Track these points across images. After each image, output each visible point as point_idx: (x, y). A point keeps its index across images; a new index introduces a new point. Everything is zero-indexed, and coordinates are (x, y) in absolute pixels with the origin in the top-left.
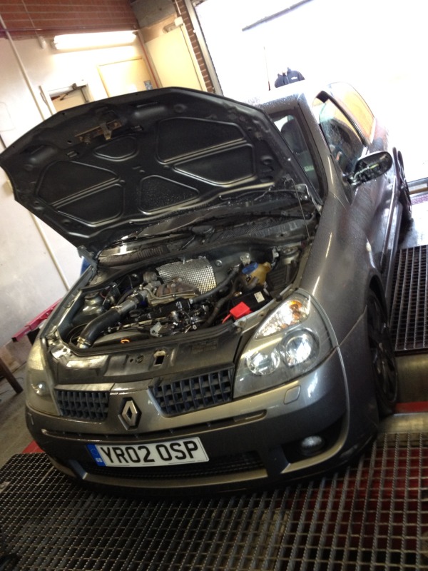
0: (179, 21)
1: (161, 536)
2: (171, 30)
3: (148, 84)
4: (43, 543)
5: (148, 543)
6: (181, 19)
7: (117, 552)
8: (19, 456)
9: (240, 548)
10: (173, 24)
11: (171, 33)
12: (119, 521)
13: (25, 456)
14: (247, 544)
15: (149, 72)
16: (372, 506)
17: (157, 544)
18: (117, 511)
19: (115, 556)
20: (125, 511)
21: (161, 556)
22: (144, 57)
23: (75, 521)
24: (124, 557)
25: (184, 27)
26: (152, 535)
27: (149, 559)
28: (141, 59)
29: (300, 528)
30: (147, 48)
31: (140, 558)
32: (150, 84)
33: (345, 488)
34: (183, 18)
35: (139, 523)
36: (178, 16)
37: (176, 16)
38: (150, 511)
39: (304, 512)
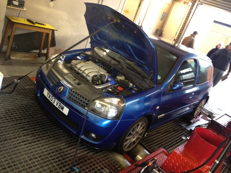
0: (190, 4)
1: (37, 123)
2: (186, 4)
3: (165, 13)
4: (12, 100)
5: (33, 121)
6: (191, 3)
7: (24, 116)
8: (29, 77)
9: (49, 141)
10: (188, 3)
11: (185, 5)
12: (32, 111)
13: (30, 78)
14: (51, 141)
15: (168, 10)
16: (86, 161)
17: (34, 123)
18: (34, 109)
19: (23, 117)
20: (36, 111)
21: (32, 126)
22: (171, 5)
23: (23, 102)
24: (25, 119)
25: (190, 7)
26: (35, 121)
27: (29, 124)
28: (169, 5)
29: (66, 150)
30: (174, 3)
31: (27, 122)
32: (165, 14)
33: (86, 152)
34: (192, 4)
35: (36, 116)
36: (192, 2)
37: (191, 1)
38: (41, 116)
39: (71, 148)
